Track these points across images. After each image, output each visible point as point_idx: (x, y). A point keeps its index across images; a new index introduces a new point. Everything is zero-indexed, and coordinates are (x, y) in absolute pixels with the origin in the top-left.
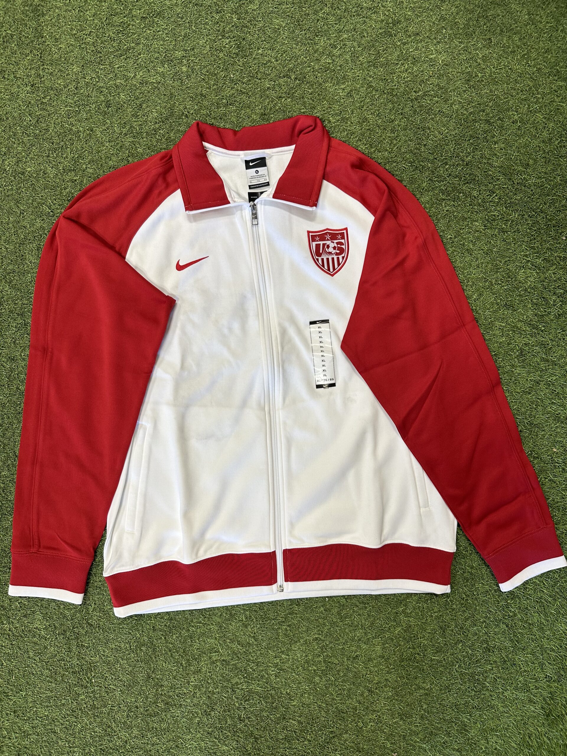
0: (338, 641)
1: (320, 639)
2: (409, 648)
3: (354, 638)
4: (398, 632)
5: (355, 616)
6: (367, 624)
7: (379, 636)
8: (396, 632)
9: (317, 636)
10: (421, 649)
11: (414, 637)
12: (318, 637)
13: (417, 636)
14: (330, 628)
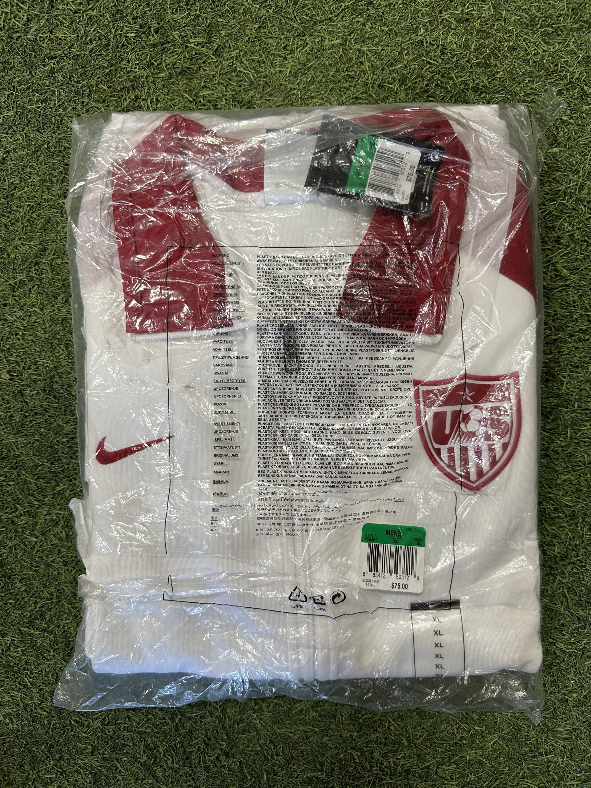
0: (358, 778)
1: (318, 779)
2: (523, 777)
3: (396, 770)
4: (493, 744)
5: (390, 722)
6: (421, 736)
7: (450, 759)
8: (490, 745)
9: (310, 774)
10: (551, 778)
11: (531, 751)
12: (314, 776)
13: (538, 748)
14: (338, 754)
